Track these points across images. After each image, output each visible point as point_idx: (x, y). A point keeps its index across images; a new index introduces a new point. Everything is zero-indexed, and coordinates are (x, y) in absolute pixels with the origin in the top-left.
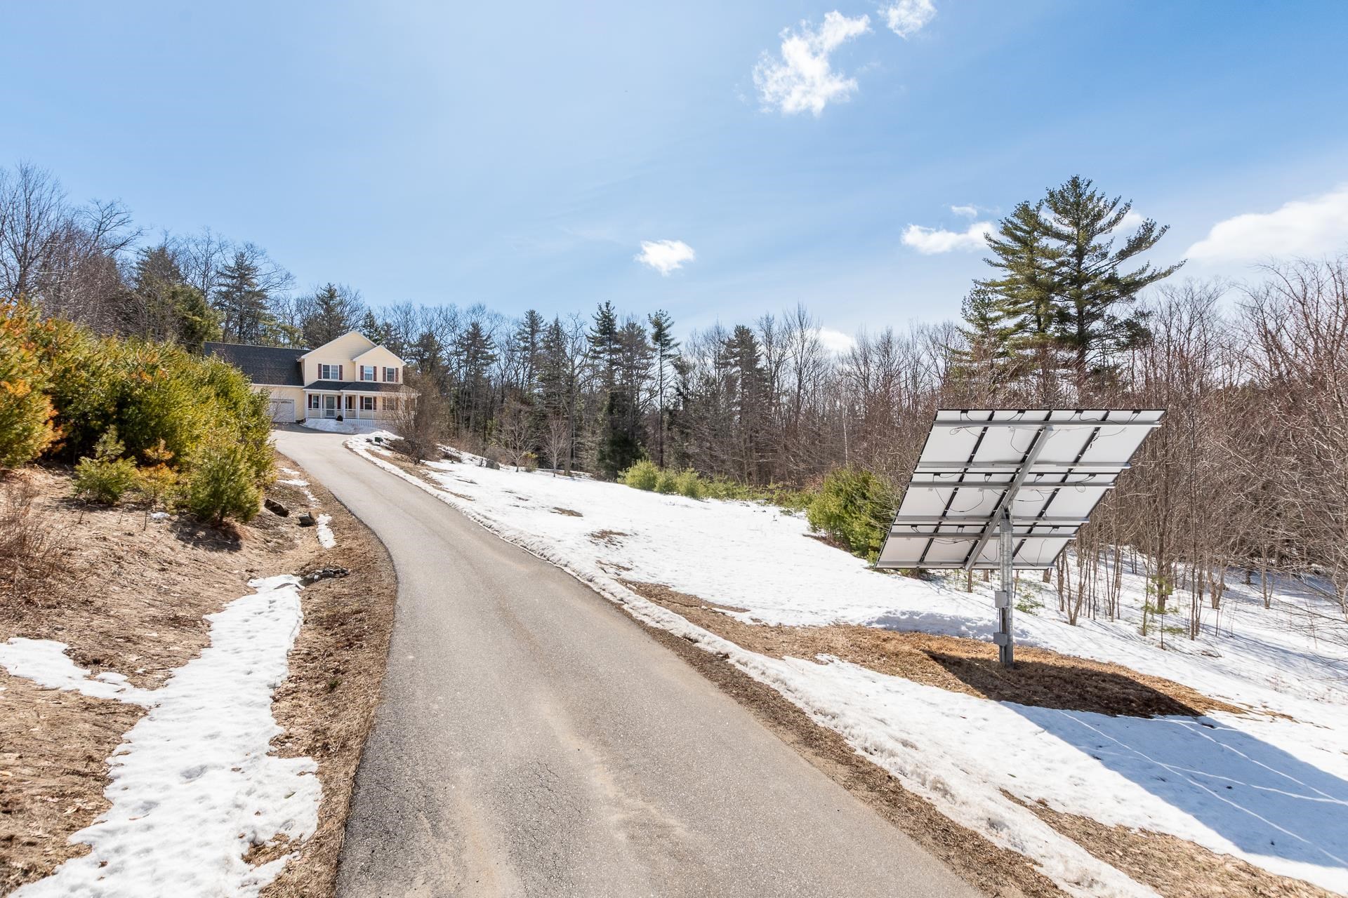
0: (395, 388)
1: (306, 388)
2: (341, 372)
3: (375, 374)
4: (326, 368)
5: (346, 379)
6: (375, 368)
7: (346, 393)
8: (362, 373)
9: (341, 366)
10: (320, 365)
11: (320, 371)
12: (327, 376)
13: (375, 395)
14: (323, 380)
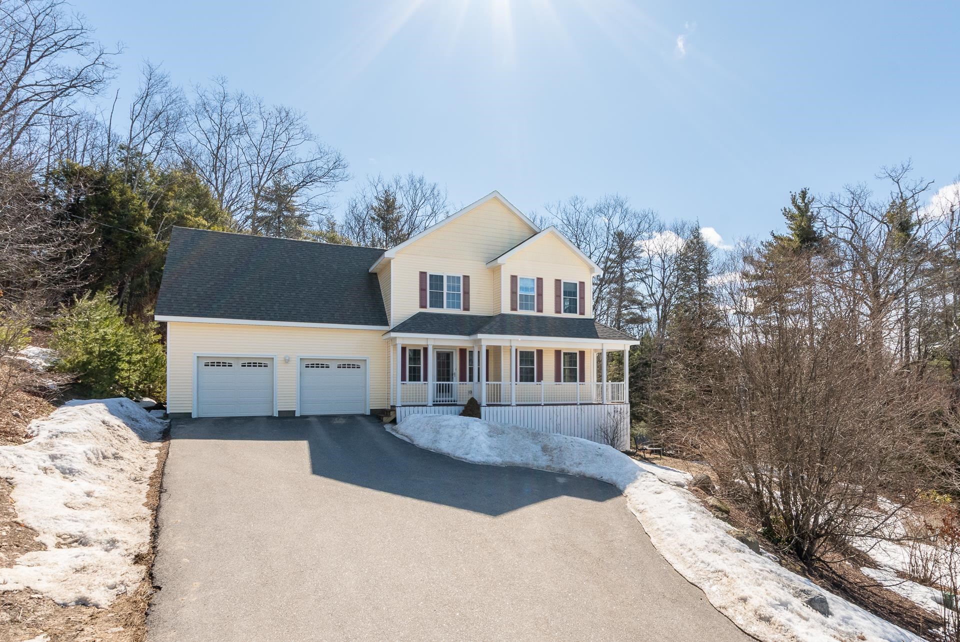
0: (587, 329)
1: (393, 330)
2: (467, 293)
3: (540, 295)
4: (437, 280)
5: (479, 306)
6: (540, 281)
7: (488, 340)
8: (514, 293)
9: (466, 278)
10: (423, 275)
11: (423, 290)
12: (437, 301)
13: (539, 346)
14: (429, 310)
